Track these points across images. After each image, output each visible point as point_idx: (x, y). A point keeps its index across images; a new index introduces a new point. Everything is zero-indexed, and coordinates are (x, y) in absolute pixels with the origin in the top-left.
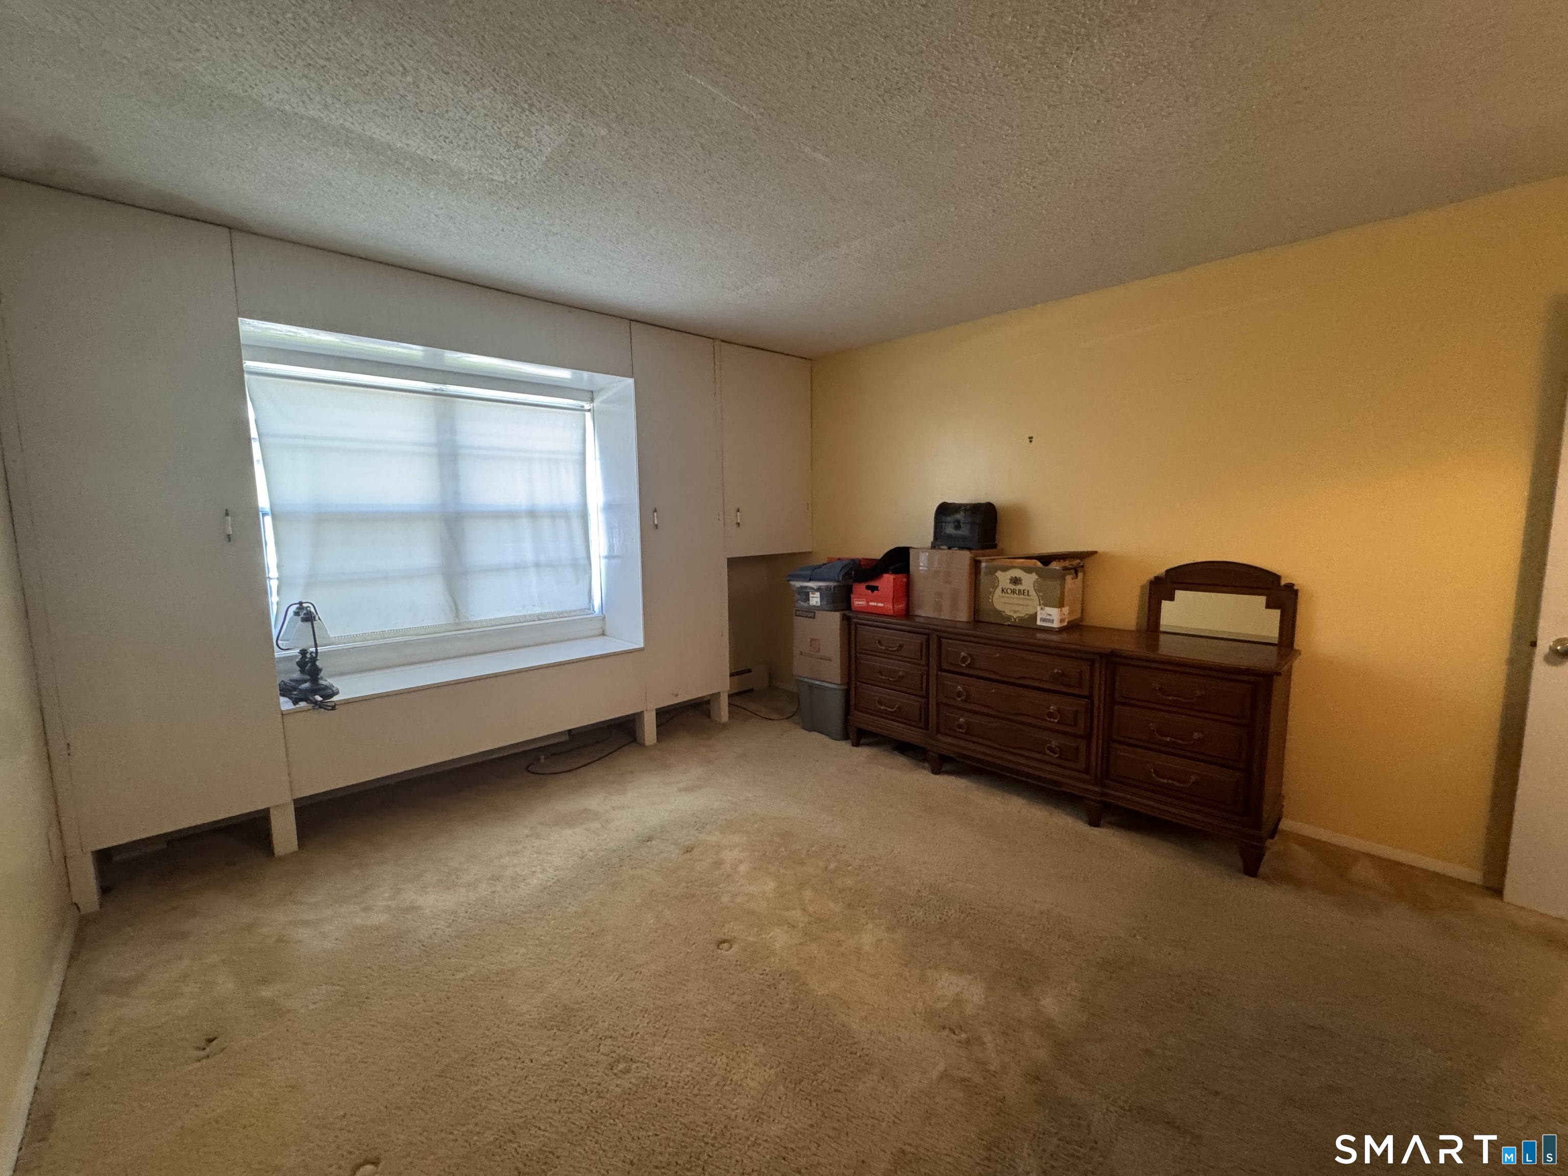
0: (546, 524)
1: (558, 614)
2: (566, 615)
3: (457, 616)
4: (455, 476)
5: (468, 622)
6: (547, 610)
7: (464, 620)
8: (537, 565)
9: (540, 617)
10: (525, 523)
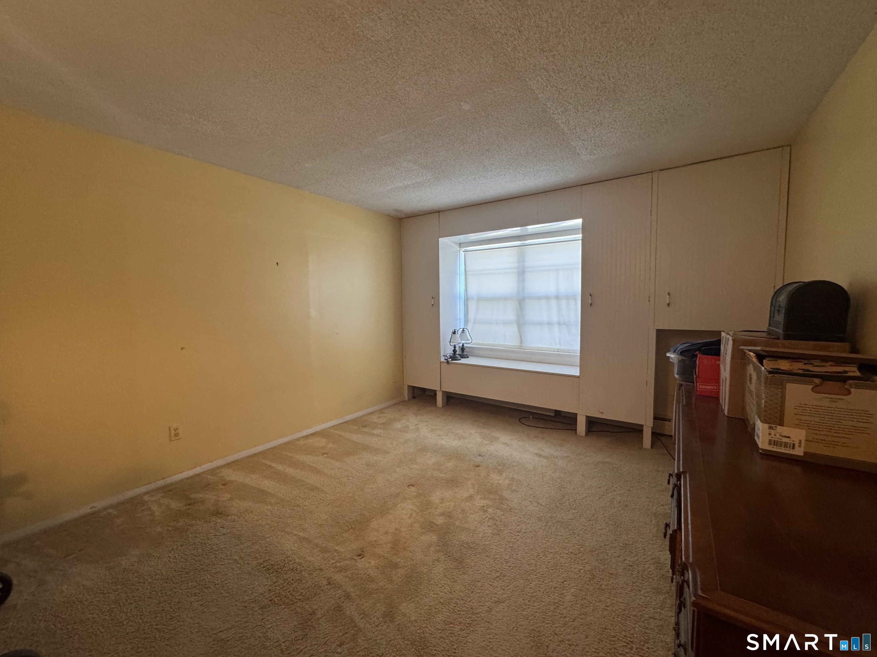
0: (563, 302)
1: (568, 350)
2: (572, 352)
3: (521, 343)
4: (523, 280)
5: (525, 346)
6: (563, 347)
7: (524, 345)
8: (559, 324)
9: (559, 351)
10: (553, 302)
